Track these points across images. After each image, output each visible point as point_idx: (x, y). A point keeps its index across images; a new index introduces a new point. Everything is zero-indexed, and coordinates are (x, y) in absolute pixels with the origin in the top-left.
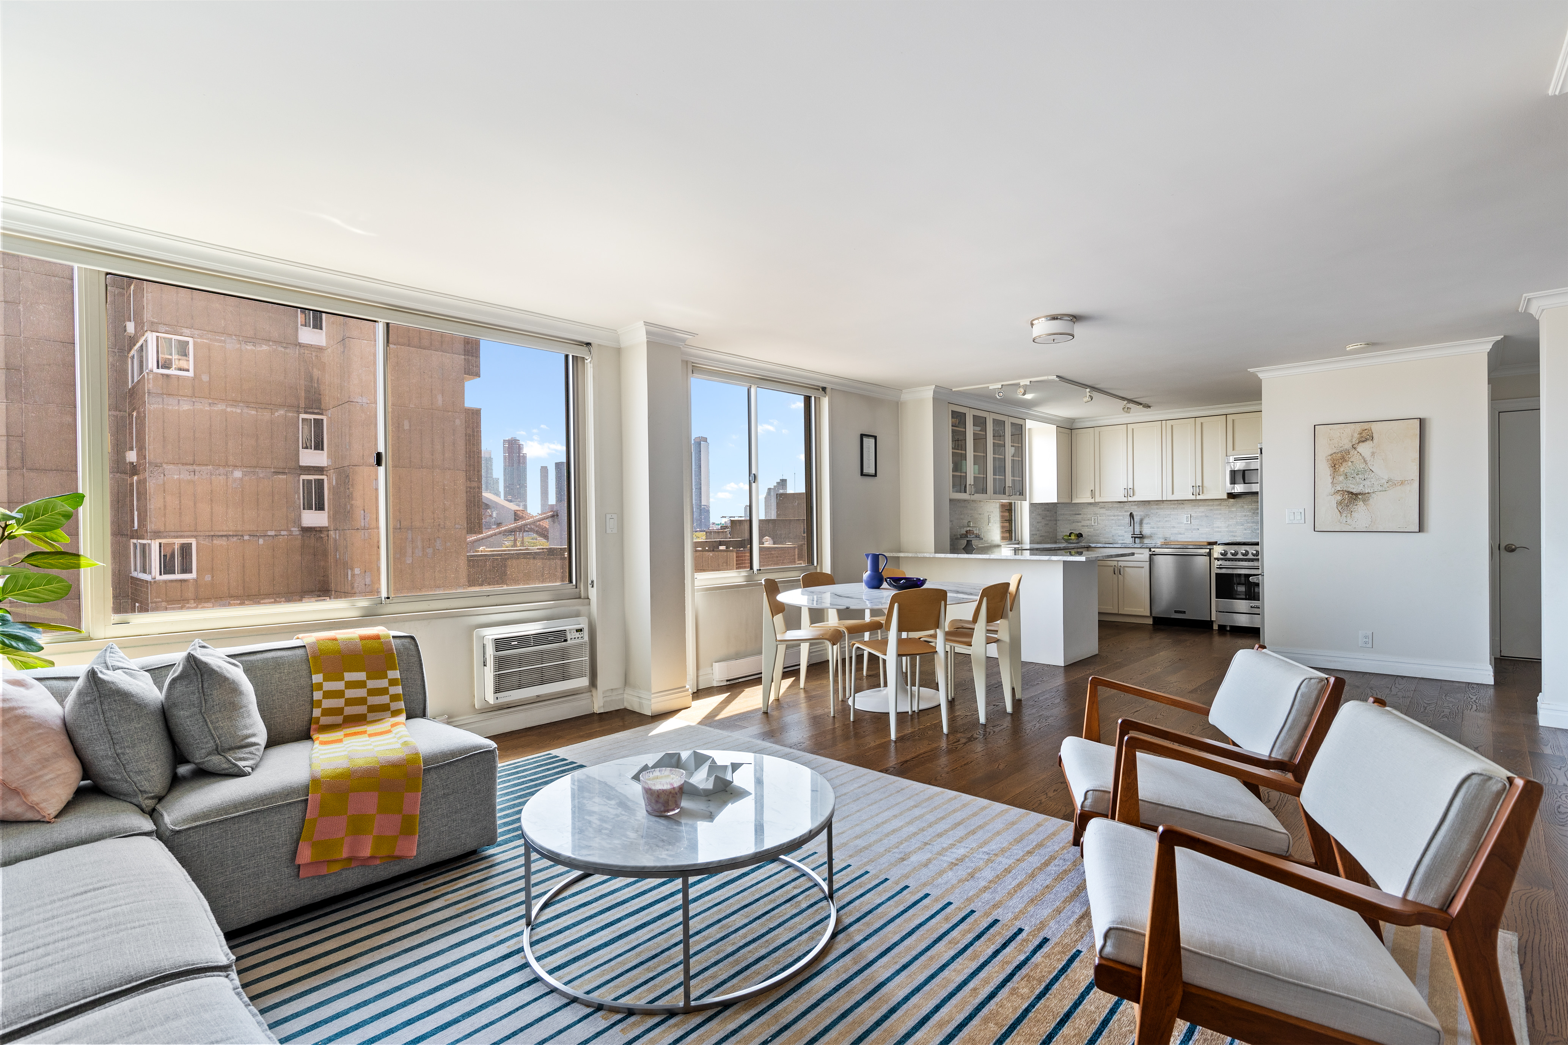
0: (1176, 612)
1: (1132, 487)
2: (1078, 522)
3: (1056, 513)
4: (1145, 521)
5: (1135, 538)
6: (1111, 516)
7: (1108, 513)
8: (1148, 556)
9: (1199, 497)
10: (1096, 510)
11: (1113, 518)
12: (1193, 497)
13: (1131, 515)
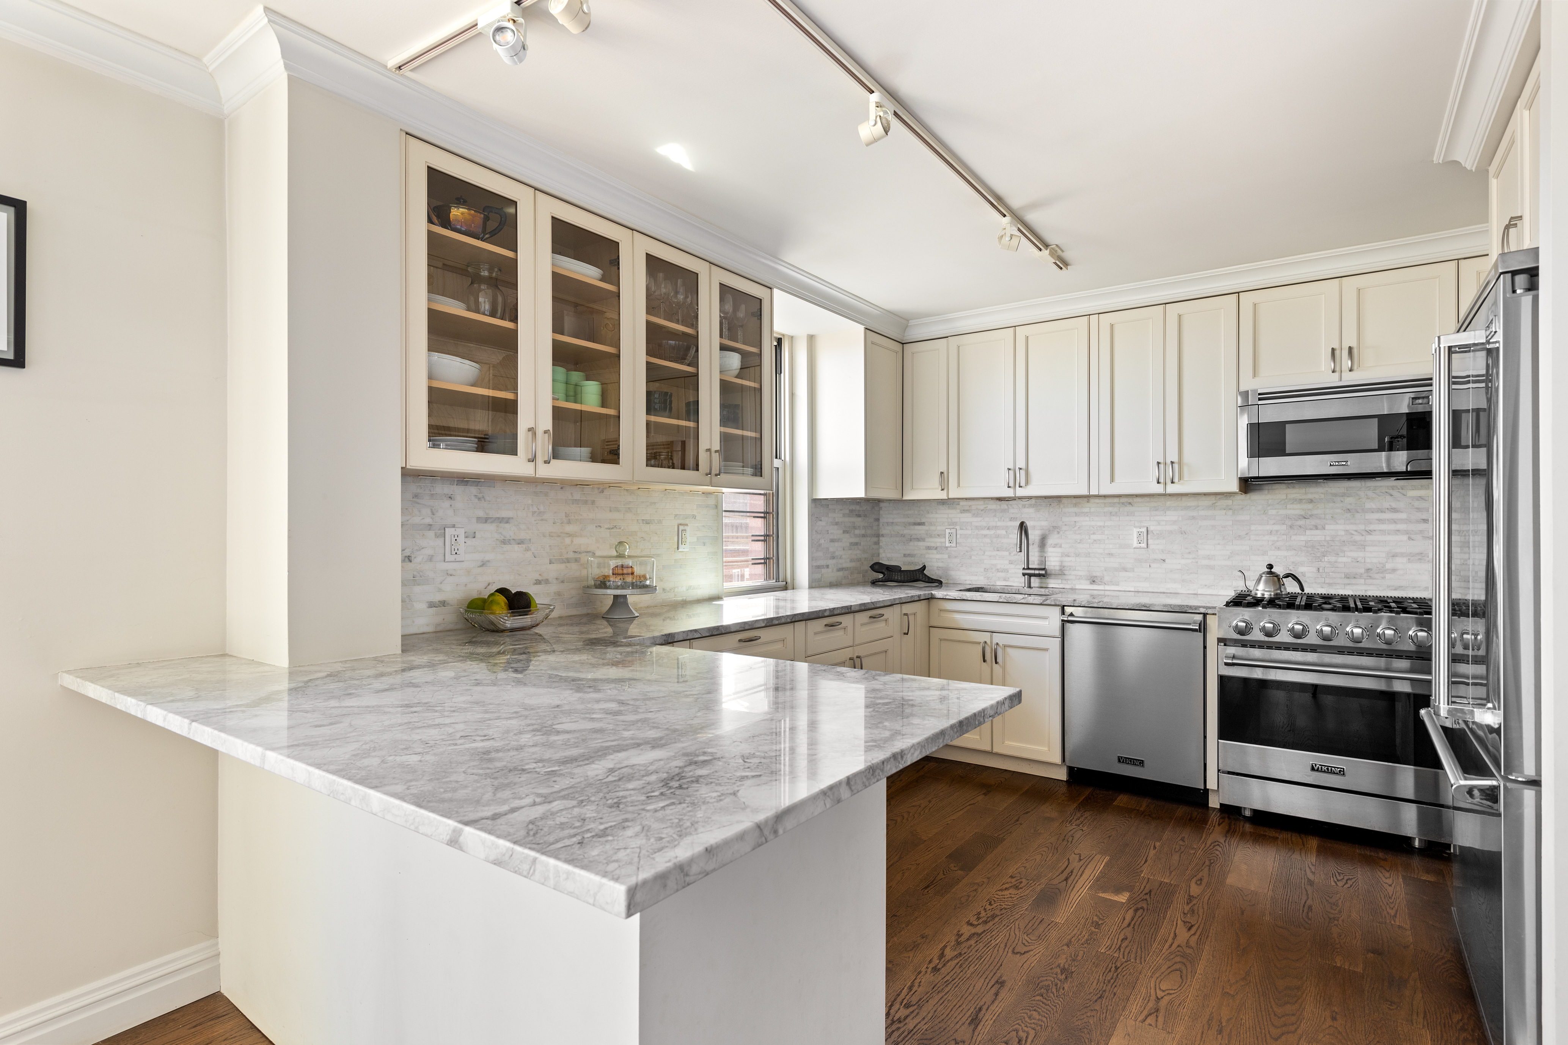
0: (1121, 760)
1: (1023, 466)
2: (918, 540)
3: (878, 520)
4: (1050, 541)
5: (1030, 575)
6: (982, 528)
7: (977, 521)
8: (1057, 624)
9: (1171, 489)
10: (953, 514)
11: (986, 532)
12: (1159, 489)
13: (1023, 527)
